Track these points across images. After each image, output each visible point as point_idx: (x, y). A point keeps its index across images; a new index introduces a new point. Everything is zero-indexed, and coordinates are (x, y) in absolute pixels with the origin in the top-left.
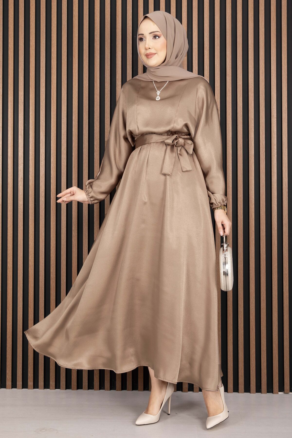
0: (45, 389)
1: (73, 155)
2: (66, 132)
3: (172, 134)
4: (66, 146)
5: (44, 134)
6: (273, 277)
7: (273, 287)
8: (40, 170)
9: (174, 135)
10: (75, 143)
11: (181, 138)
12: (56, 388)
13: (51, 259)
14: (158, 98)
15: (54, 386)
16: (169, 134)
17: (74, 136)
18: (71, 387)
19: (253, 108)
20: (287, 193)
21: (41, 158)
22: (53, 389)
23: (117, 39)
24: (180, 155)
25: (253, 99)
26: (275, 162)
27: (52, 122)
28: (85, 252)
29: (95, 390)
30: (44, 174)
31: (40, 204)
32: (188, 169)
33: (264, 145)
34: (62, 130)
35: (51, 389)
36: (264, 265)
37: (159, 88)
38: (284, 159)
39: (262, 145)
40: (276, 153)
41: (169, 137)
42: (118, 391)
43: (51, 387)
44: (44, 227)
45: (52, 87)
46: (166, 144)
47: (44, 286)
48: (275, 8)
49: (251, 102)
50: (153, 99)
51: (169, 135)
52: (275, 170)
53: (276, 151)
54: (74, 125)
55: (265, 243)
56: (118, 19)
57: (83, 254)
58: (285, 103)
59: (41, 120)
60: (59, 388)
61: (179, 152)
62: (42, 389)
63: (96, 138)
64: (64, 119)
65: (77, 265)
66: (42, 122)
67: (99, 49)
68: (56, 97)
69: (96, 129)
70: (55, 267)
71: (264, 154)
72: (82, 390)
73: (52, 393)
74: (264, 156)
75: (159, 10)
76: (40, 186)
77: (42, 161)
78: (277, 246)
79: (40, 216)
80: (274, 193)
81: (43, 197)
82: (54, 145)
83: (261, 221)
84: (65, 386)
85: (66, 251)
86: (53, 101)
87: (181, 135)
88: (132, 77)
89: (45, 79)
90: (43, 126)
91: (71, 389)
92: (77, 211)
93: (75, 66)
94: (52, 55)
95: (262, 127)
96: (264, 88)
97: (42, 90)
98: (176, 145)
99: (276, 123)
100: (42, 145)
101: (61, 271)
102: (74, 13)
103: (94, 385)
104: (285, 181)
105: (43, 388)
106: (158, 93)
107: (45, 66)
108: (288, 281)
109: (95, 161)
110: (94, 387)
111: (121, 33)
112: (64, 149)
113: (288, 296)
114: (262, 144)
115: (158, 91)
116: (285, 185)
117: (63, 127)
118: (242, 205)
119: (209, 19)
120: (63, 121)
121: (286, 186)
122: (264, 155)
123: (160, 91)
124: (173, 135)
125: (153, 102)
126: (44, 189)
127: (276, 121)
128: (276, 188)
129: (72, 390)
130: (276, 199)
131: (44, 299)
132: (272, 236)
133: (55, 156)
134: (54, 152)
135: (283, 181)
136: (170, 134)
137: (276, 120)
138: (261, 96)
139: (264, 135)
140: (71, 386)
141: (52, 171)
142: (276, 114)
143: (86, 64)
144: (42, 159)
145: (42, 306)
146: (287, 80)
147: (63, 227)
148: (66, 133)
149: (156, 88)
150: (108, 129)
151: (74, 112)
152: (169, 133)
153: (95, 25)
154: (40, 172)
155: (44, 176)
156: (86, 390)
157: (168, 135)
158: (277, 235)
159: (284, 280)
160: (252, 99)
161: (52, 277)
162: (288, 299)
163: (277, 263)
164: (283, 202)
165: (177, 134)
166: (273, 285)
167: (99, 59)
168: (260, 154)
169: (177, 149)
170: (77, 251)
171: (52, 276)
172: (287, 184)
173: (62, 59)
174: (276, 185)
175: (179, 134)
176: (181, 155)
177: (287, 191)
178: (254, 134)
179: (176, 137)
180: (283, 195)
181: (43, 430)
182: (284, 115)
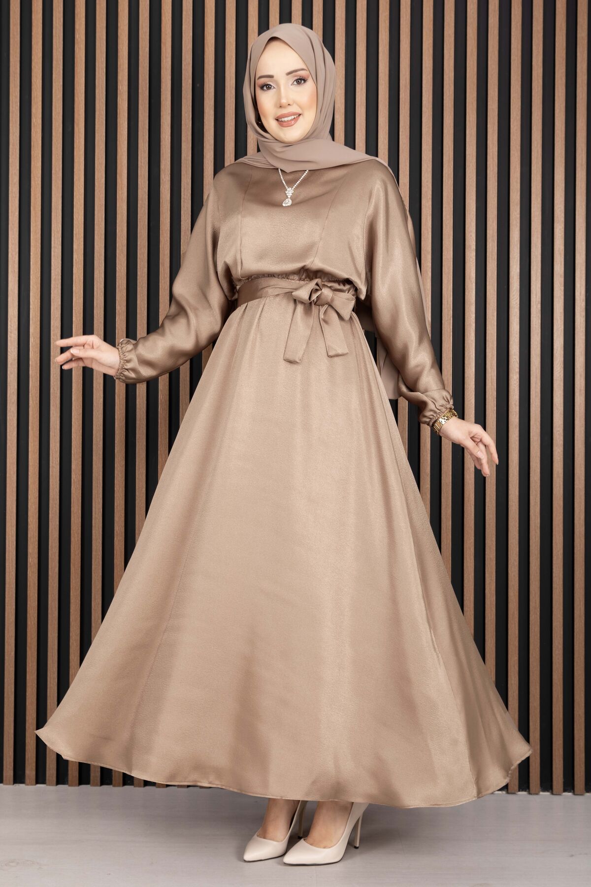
0: (15, 785)
1: (73, 320)
2: (60, 274)
3: (309, 278)
4: (60, 303)
5: (17, 279)
6: (465, 564)
7: (465, 585)
8: (9, 350)
9: (313, 279)
10: (77, 298)
11: (327, 286)
12: (37, 782)
13: (29, 527)
14: (288, 202)
15: (34, 777)
16: (304, 277)
17: (75, 282)
18: (68, 781)
19: (430, 230)
20: (495, 400)
21: (11, 326)
22: (32, 785)
23: (162, 90)
24: (324, 323)
25: (431, 213)
26: (472, 339)
27: (31, 254)
28: (96, 514)
29: (114, 786)
30: (16, 358)
31: (8, 418)
32: (340, 352)
33: (450, 305)
34: (53, 272)
35: (28, 785)
36: (448, 541)
37: (290, 183)
38: (489, 332)
39: (446, 304)
40: (474, 321)
41: (302, 283)
42: (160, 787)
43: (27, 780)
44: (16, 463)
45: (32, 185)
46: (295, 301)
47: (14, 581)
48: (476, 31)
49: (427, 219)
50: (278, 205)
51: (304, 280)
52: (471, 353)
53: (474, 315)
54: (76, 260)
55: (450, 498)
56: (166, 49)
57: (93, 517)
58: (493, 222)
59: (10, 250)
60: (44, 782)
61: (322, 316)
62: (9, 784)
63: (120, 287)
64: (56, 250)
65: (80, 540)
66: (12, 254)
67: (127, 109)
68: (40, 204)
69: (119, 269)
70: (37, 543)
71: (450, 322)
72: (89, 786)
73: (29, 790)
74: (450, 326)
75: (290, 21)
76: (8, 382)
77: (11, 333)
78: (473, 503)
79: (8, 441)
80: (470, 400)
81: (13, 403)
82: (36, 301)
83: (443, 455)
84: (55, 779)
85: (58, 511)
86: (35, 213)
87: (326, 281)
88: (236, 159)
89: (18, 168)
90: (15, 261)
91: (67, 784)
92: (81, 431)
93: (79, 142)
94: (33, 120)
95: (448, 269)
96: (452, 191)
97: (12, 190)
98: (317, 301)
99: (474, 261)
100: (13, 300)
101: (50, 551)
102: (77, 36)
103: (112, 777)
104: (492, 376)
105: (12, 782)
106: (290, 192)
107: (18, 142)
108: (494, 573)
109: (118, 334)
110: (112, 779)
111: (169, 77)
112: (57, 308)
113: (494, 603)
114: (448, 301)
115: (288, 189)
116: (490, 384)
117: (55, 265)
118: (407, 422)
119: (344, 51)
120: (54, 252)
121: (492, 385)
122: (450, 324)
123: (293, 189)
124: (311, 279)
125: (274, 211)
126: (16, 387)
127: (474, 258)
128: (474, 390)
129: (69, 786)
130: (474, 412)
131: (14, 607)
132: (465, 483)
133: (39, 323)
134: (35, 314)
135: (487, 375)
136: (306, 278)
137: (474, 254)
138: (446, 207)
139: (450, 285)
140: (68, 778)
141: (32, 352)
142: (475, 244)
143: (101, 139)
144: (12, 328)
145: (11, 620)
146: (497, 175)
147: (53, 463)
148: (60, 277)
149: (284, 182)
150: (143, 270)
151: (76, 235)
152: (303, 275)
153: (119, 60)
154: (9, 354)
155: (16, 361)
156: (96, 785)
157: (300, 279)
158: (473, 483)
159: (486, 570)
160: (428, 212)
161: (30, 564)
162: (495, 607)
163: (473, 538)
164: (487, 418)
165: (320, 278)
166: (466, 581)
167: (126, 130)
168: (443, 322)
169: (319, 310)
170: (80, 512)
171: (30, 560)
172: (495, 382)
173: (53, 127)
174: (474, 383)
175: (324, 278)
176: (326, 322)
177: (495, 396)
178: (430, 282)
179: (317, 284)
180: (487, 403)
181: (11, 864)
182: (491, 245)
